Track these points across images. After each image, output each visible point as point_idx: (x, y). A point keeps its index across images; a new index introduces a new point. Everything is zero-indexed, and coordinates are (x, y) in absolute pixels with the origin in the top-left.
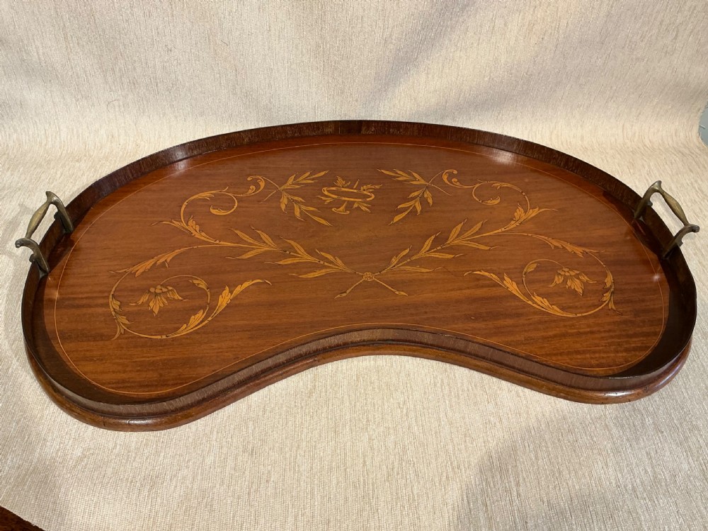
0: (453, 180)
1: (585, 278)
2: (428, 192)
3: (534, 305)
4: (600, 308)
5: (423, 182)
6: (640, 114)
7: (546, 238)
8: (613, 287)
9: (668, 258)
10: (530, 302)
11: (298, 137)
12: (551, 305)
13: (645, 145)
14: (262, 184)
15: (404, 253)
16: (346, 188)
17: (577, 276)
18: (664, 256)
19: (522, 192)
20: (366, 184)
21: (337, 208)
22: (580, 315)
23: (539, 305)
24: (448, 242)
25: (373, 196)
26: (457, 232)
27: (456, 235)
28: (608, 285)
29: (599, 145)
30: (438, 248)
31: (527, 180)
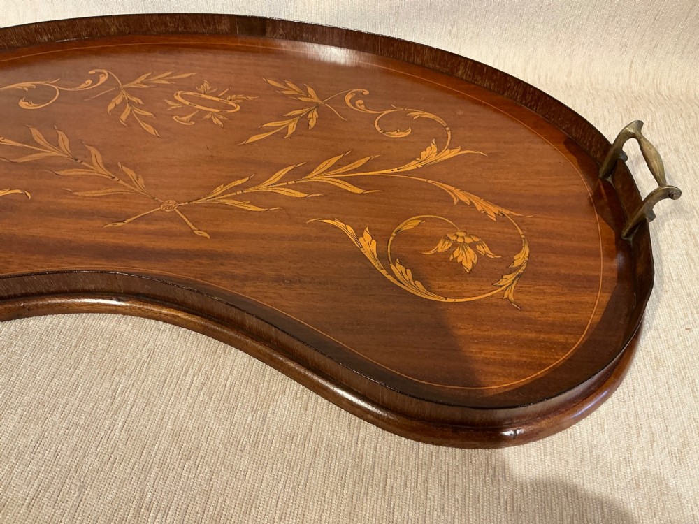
0: (357, 102)
1: (484, 249)
2: (315, 112)
3: (389, 277)
4: (489, 294)
5: (316, 100)
6: (656, 46)
7: (452, 188)
8: (523, 268)
9: (631, 239)
10: (384, 272)
11: (182, 33)
12: (414, 280)
13: (659, 93)
14: (103, 79)
15: (239, 182)
16: (208, 94)
17: (473, 246)
18: (625, 234)
19: (447, 127)
20: (236, 93)
21: (180, 117)
22: (452, 300)
23: (396, 278)
24: (309, 177)
25: (238, 108)
26: (329, 165)
27: (323, 170)
28: (517, 264)
29: (592, 85)
30: (290, 183)
31: (460, 113)
